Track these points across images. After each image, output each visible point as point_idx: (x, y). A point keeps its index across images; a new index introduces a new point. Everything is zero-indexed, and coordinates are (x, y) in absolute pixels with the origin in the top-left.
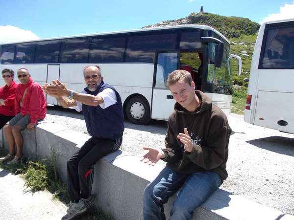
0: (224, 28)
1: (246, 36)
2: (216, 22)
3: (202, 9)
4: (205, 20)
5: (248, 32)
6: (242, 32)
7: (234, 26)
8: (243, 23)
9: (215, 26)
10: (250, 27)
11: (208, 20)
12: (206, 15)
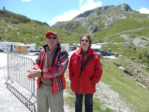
0: (12, 18)
1: (22, 24)
2: (9, 15)
3: (4, 8)
4: (3, 13)
5: (24, 22)
6: (20, 22)
7: (17, 19)
8: (22, 17)
9: (8, 17)
10: (25, 20)
11: (5, 14)
12: (4, 11)
